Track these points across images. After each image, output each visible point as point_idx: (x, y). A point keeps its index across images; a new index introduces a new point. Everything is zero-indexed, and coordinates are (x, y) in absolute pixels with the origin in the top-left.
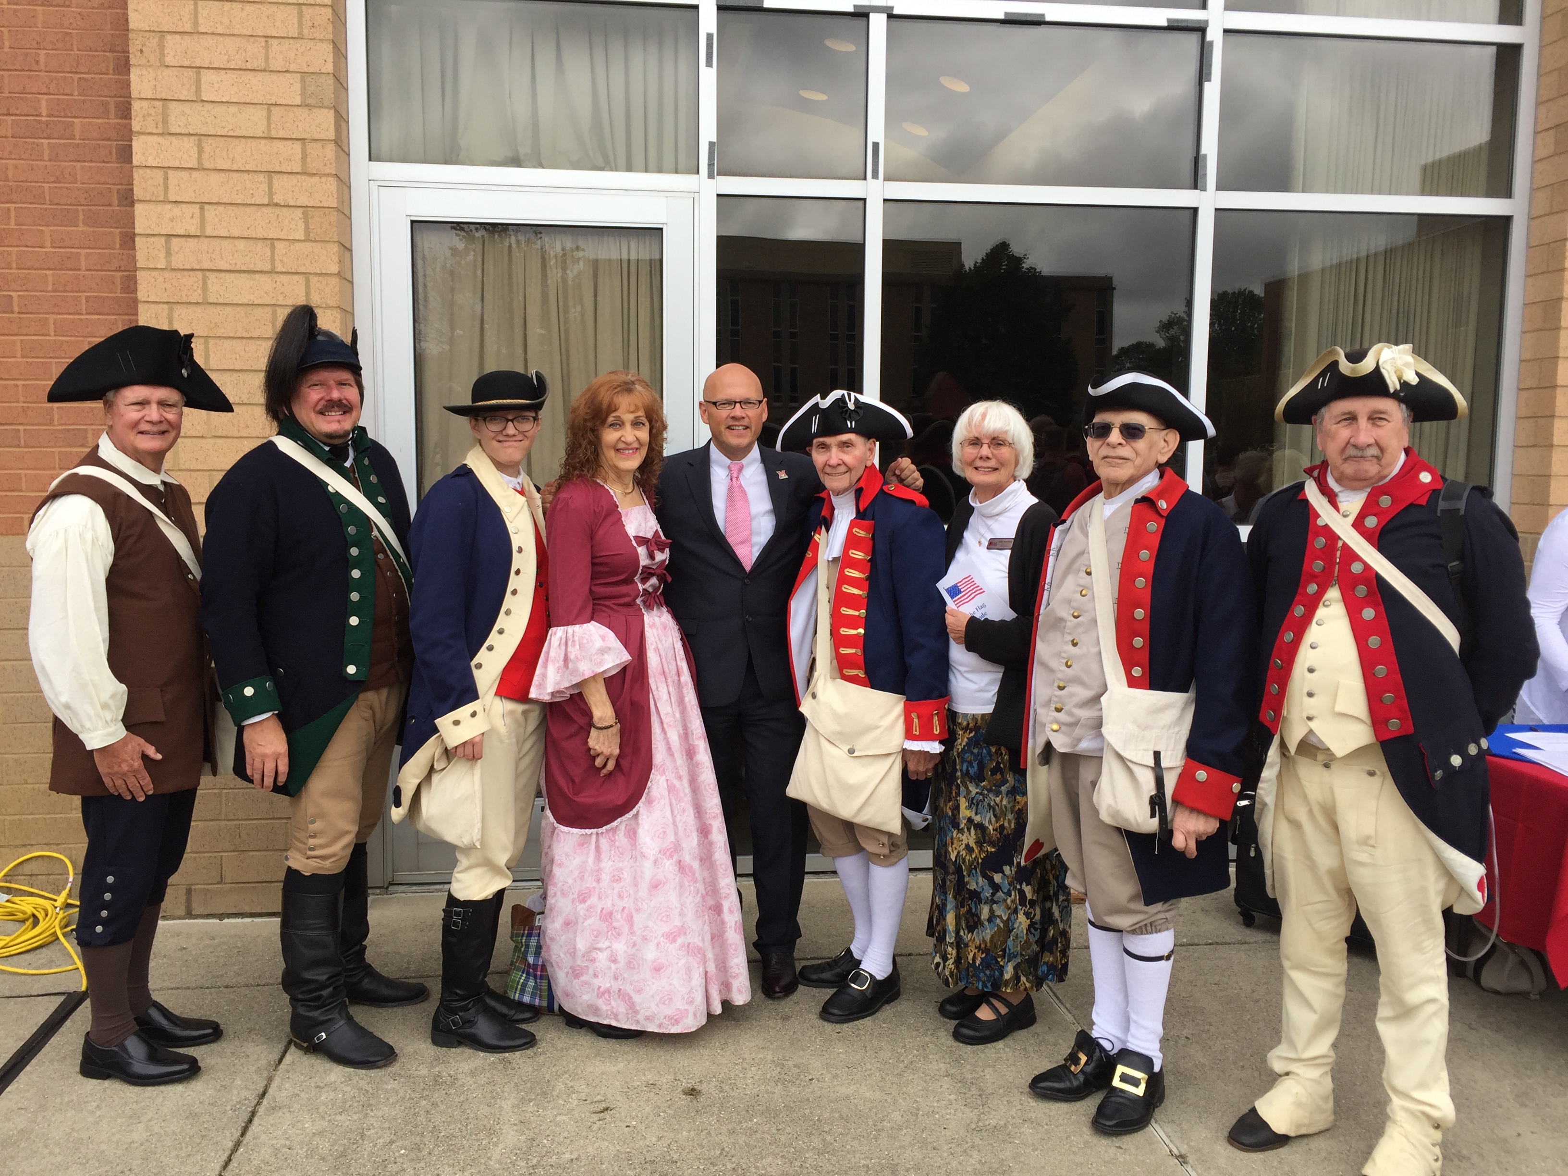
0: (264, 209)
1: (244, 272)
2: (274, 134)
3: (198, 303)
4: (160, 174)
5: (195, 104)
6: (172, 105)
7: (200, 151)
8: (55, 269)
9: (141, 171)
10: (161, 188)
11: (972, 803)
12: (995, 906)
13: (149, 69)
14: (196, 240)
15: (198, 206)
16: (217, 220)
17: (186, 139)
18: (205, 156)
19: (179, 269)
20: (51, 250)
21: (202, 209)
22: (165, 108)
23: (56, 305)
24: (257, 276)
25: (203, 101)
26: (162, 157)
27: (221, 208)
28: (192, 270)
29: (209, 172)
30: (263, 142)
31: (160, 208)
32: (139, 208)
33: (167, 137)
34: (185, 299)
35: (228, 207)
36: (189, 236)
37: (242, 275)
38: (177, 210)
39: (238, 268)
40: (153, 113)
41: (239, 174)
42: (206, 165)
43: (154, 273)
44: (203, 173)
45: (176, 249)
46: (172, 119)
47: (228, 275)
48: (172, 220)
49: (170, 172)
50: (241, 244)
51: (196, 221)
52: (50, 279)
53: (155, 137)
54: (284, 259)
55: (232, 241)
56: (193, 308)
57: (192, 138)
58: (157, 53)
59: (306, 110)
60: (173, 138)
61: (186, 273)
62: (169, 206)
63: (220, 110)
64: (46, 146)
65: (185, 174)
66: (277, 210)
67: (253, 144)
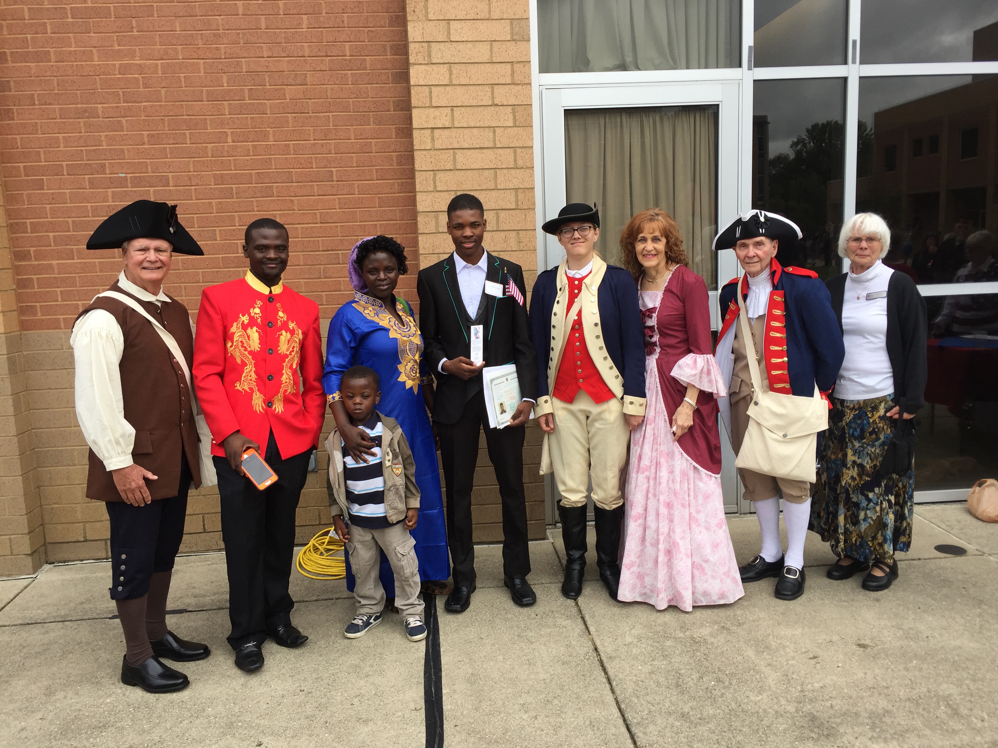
0: (489, 108)
1: (477, 148)
2: (494, 60)
3: (451, 170)
4: (427, 89)
5: (447, 44)
6: (433, 45)
7: (451, 74)
8: (358, 153)
9: (415, 88)
10: (428, 99)
11: (855, 452)
12: (868, 512)
13: (419, 23)
14: (449, 130)
15: (450, 108)
16: (461, 117)
17: (442, 66)
18: (454, 76)
19: (439, 149)
20: (354, 141)
21: (452, 110)
22: (429, 47)
23: (359, 175)
24: (485, 151)
25: (451, 41)
26: (428, 78)
27: (463, 109)
28: (447, 149)
29: (456, 87)
30: (488, 65)
31: (427, 111)
32: (415, 112)
33: (431, 65)
34: (443, 168)
35: (468, 109)
36: (445, 128)
37: (476, 150)
38: (437, 112)
39: (474, 146)
40: (422, 51)
41: (474, 87)
42: (454, 82)
43: (424, 152)
44: (453, 87)
45: (437, 137)
46: (433, 53)
47: (468, 151)
48: (434, 118)
49: (432, 87)
50: (475, 131)
51: (449, 118)
52: (355, 159)
53: (424, 66)
54: (501, 139)
55: (470, 129)
56: (448, 173)
57: (446, 65)
58: (424, 12)
59: (513, 43)
60: (434, 66)
61: (443, 151)
62: (432, 110)
63: (461, 46)
64: (349, 75)
65: (442, 88)
66: (497, 108)
67: (482, 66)
